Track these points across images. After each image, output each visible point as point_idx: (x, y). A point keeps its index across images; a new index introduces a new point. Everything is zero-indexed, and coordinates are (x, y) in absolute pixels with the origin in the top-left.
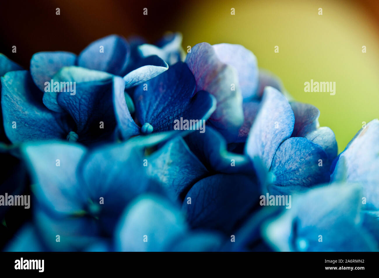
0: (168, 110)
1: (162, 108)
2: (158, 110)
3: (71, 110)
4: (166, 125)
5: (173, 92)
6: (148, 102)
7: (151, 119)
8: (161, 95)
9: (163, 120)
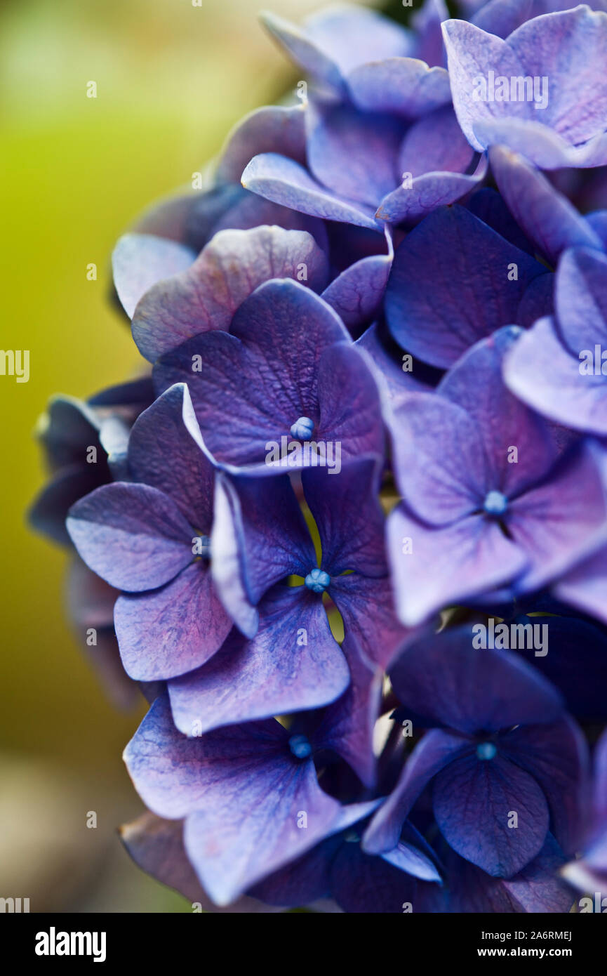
0: (258, 394)
1: (249, 409)
2: (254, 415)
3: (266, 582)
4: (294, 395)
5: (213, 386)
6: (233, 440)
7: (275, 427)
8: (218, 413)
9: (281, 402)
